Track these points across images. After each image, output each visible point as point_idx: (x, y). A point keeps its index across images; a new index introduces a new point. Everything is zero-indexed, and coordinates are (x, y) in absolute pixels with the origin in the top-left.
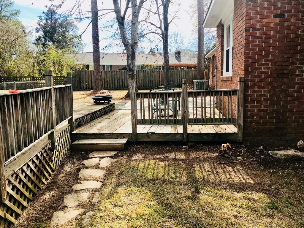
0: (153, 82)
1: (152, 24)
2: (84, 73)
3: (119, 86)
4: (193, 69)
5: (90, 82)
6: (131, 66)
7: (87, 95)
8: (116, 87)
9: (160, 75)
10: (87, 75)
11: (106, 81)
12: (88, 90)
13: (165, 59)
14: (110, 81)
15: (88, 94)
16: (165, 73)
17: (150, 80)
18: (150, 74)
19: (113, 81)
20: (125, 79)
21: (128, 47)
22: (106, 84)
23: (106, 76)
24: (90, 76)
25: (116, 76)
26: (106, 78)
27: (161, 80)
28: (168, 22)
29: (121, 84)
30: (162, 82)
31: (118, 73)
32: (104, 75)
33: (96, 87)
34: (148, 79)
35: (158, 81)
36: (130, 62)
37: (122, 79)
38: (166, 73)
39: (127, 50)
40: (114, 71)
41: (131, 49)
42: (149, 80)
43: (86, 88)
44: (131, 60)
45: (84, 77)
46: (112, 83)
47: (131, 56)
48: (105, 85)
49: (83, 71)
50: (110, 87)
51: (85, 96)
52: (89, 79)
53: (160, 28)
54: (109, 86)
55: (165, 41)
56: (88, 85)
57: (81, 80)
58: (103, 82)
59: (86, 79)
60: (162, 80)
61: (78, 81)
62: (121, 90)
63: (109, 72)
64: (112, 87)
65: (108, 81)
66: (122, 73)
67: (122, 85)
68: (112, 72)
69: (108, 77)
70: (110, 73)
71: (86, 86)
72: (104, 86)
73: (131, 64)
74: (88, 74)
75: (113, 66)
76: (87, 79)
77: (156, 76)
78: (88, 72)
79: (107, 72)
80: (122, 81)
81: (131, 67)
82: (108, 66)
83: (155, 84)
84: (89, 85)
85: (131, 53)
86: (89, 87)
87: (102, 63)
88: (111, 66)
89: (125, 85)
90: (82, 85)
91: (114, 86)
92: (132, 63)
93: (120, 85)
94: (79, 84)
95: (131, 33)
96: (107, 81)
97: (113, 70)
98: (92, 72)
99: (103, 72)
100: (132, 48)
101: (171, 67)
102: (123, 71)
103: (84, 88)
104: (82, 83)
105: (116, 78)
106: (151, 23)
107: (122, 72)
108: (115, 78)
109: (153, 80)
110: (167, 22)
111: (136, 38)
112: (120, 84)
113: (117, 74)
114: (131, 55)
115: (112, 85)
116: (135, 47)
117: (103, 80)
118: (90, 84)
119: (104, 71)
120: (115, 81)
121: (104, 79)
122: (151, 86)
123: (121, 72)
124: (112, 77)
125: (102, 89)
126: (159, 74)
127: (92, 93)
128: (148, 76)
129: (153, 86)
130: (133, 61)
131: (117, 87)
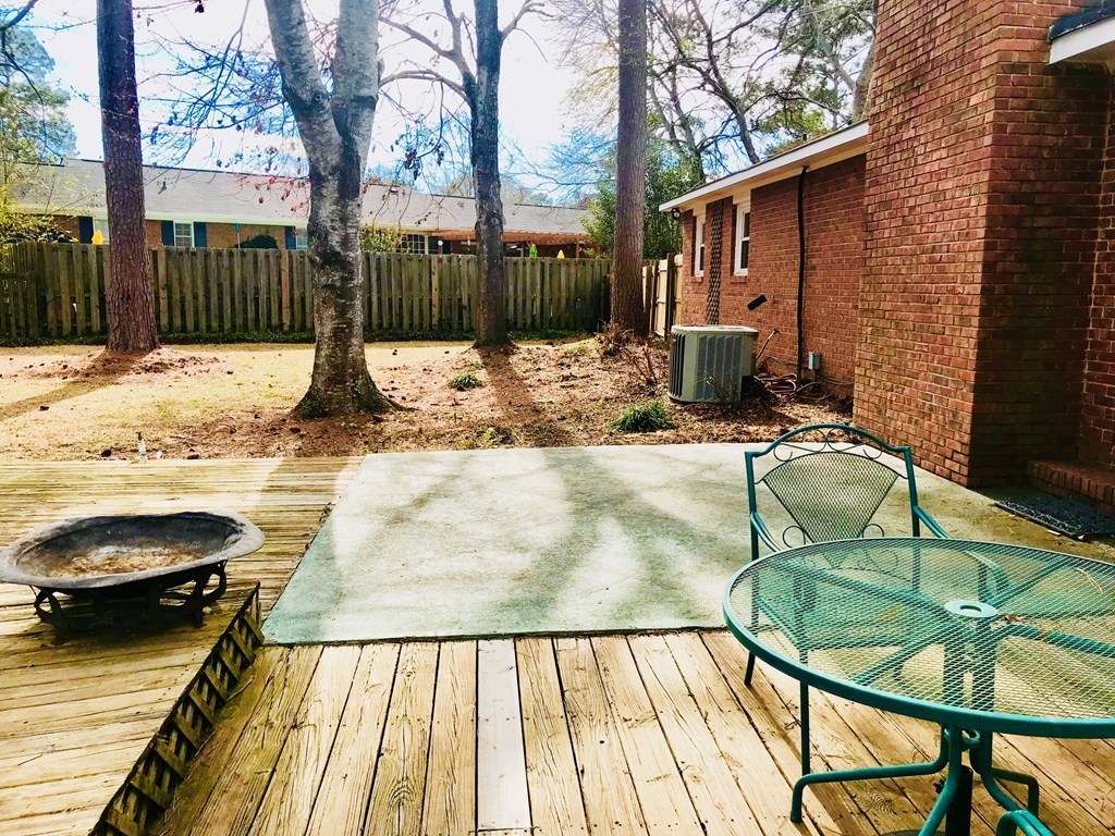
0: (401, 307)
1: (415, 35)
2: (61, 257)
3: (239, 321)
4: (561, 255)
5: (95, 300)
6: (337, 238)
7: (70, 379)
8: (228, 325)
9: (435, 279)
10: (78, 268)
11: (177, 297)
12: (81, 343)
13: (481, 207)
14: (195, 297)
15: (77, 373)
16: (484, 276)
17: (390, 299)
18: (389, 271)
19: (214, 299)
20: (269, 289)
21: (320, 124)
22: (177, 313)
23: (175, 276)
24: (95, 271)
25: (225, 274)
26: (176, 286)
27: (435, 301)
28: (501, 26)
29: (251, 315)
30: (441, 307)
31: (237, 259)
32: (167, 268)
33: (122, 334)
34: (379, 291)
35: (426, 303)
36: (327, 210)
37: (257, 290)
38: (489, 273)
39: (312, 138)
40: (219, 254)
41: (336, 137)
42: (385, 299)
43: (74, 329)
44: (336, 203)
45: (64, 277)
46: (208, 308)
47: (338, 174)
48: (171, 319)
49: (55, 249)
50: (197, 327)
51: (57, 383)
52: (87, 290)
53: (454, 55)
54: (190, 325)
55: (485, 120)
56: (81, 317)
57: (45, 291)
58: (163, 304)
59: (71, 286)
60: (440, 300)
61: (32, 295)
62: (253, 342)
63: (194, 254)
64: (209, 327)
65: (189, 297)
66: (256, 263)
67: (257, 320)
68: (207, 255)
69: (188, 280)
70: (199, 261)
71: (74, 320)
72: (164, 321)
73: (337, 224)
74: (85, 263)
75: (208, 229)
76: (79, 287)
77: (416, 279)
78: (85, 252)
79: (181, 254)
80: (256, 300)
81: (335, 240)
82: (188, 226)
83: (411, 315)
84: (88, 314)
85: (334, 158)
86: (89, 329)
87: (153, 212)
88: (200, 227)
89: (269, 318)
90: (51, 313)
91: (215, 324)
92: (344, 220)
93: (246, 319)
94: (33, 310)
95: (339, 39)
96: (183, 299)
97: (212, 248)
98: (106, 255)
99: (162, 256)
100: (345, 132)
101: (469, 243)
102: (261, 252)
103: (60, 328)
104: (49, 307)
105: (226, 285)
106: (406, 29)
107: (256, 256)
108: (220, 285)
109: (401, 300)
110: (495, 26)
111: (367, 73)
112: (245, 311)
113: (231, 268)
114: (335, 169)
115: (208, 319)
116: (359, 125)
117: (163, 294)
118: (95, 313)
119: (168, 253)
120: (220, 299)
121: (168, 287)
122: (391, 324)
123: (250, 257)
124: (206, 282)
125: (153, 346)
126: (430, 272)
127: (99, 365)
128: (379, 278)
129: (401, 324)
130: (345, 206)
131: (234, 327)
